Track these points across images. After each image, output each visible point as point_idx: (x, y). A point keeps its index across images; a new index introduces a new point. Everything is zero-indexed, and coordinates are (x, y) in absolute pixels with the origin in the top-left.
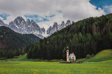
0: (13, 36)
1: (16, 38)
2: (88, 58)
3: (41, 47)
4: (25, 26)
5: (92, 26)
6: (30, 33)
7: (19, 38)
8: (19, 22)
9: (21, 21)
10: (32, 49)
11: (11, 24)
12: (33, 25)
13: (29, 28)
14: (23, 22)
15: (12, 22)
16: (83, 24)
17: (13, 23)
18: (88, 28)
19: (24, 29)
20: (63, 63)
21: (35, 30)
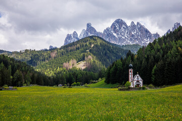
1: (108, 52)
4: (127, 33)
6: (134, 43)
8: (118, 28)
9: (122, 26)
11: (106, 32)
12: (140, 30)
13: (133, 36)
14: (124, 27)
15: (107, 29)
17: (110, 30)
19: (126, 38)
21: (143, 38)
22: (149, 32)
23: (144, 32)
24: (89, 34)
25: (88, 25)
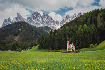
0: (29, 29)
1: (32, 30)
2: (92, 47)
3: (50, 38)
4: (41, 20)
5: (97, 18)
6: (45, 26)
7: (35, 31)
8: (35, 17)
9: (38, 16)
10: (42, 40)
11: (29, 19)
12: (48, 19)
13: (44, 21)
15: (29, 17)
16: (89, 16)
17: (31, 18)
18: (93, 20)
19: (40, 23)
20: (63, 52)
21: (50, 23)
22: (53, 20)
23: (51, 20)
24: (18, 19)
25: (18, 14)
